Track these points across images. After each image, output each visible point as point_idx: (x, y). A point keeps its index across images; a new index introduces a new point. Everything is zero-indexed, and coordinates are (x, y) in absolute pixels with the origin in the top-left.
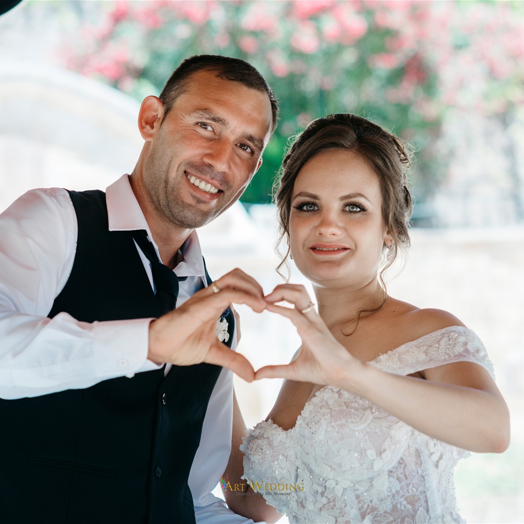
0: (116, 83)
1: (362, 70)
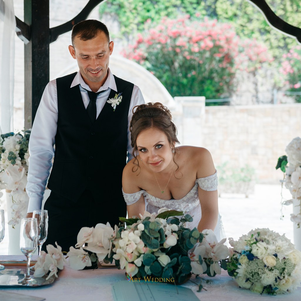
0: (138, 62)
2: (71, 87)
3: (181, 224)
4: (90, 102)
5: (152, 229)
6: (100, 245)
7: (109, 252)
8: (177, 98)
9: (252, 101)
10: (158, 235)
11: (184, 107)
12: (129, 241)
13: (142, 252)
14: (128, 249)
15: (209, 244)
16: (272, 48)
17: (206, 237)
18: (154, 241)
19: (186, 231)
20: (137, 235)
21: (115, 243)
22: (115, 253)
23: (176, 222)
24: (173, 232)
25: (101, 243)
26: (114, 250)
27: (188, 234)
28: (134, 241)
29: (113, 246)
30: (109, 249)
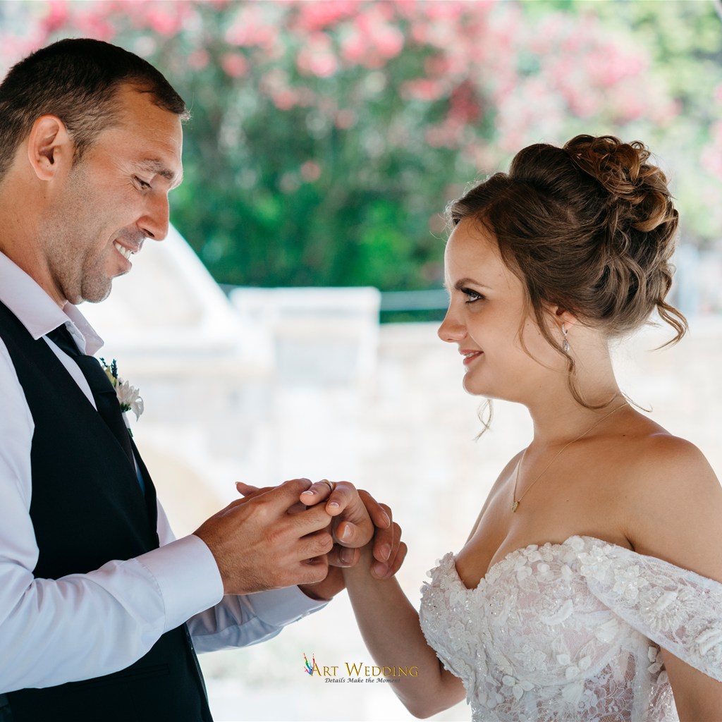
1: (391, 103)
8: (248, 297)
11: (278, 342)
16: (665, 56)
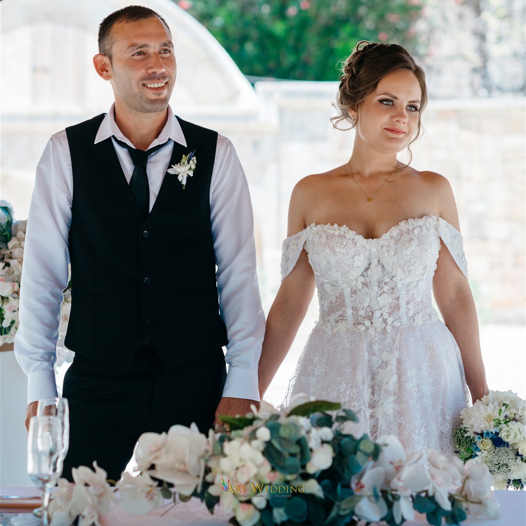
2: (95, 143)
3: (336, 425)
4: (134, 170)
5: (284, 439)
6: (182, 467)
7: (200, 481)
9: (472, 85)
10: (296, 449)
12: (241, 460)
13: (267, 481)
14: (239, 475)
15: (392, 463)
17: (385, 449)
18: (290, 461)
19: (346, 439)
20: (257, 448)
21: (212, 464)
22: (212, 484)
23: (327, 422)
24: (323, 442)
25: (184, 463)
26: (209, 478)
27: (351, 446)
28: (253, 460)
29: (208, 470)
30: (198, 476)
